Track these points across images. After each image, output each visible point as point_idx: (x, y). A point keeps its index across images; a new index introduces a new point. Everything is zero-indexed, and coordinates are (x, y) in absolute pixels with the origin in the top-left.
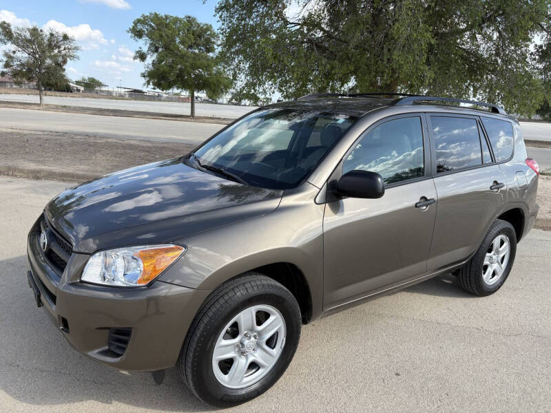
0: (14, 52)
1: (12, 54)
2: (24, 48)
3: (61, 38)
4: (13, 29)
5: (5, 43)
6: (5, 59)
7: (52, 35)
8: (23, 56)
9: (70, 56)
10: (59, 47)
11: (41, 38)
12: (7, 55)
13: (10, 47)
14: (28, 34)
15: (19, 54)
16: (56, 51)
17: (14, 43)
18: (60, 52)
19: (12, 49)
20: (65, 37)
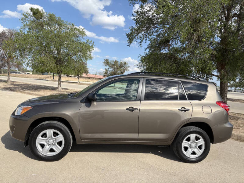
0: (108, 69)
1: (108, 70)
2: (112, 67)
3: (124, 64)
4: (109, 61)
5: (106, 66)
6: (105, 71)
7: (121, 63)
8: (111, 70)
9: (126, 70)
10: (123, 67)
11: (118, 64)
12: (106, 70)
13: (107, 67)
14: (113, 63)
15: (110, 69)
16: (122, 68)
17: (109, 66)
18: (123, 68)
19: (108, 68)
20: (125, 63)
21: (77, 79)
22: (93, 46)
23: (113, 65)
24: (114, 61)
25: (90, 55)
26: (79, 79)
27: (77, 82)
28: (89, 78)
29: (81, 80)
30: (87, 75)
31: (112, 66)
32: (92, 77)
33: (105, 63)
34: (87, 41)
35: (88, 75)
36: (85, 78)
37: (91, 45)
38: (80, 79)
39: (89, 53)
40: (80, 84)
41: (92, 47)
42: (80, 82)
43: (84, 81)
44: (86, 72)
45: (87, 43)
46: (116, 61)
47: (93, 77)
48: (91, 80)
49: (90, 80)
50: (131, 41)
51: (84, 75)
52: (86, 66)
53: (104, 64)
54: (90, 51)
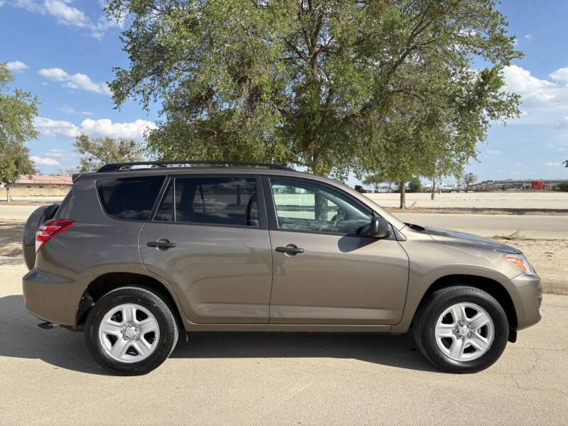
0: (90, 160)
1: (88, 162)
2: (99, 156)
3: (129, 145)
4: (90, 140)
5: (83, 153)
6: (81, 166)
7: (122, 143)
8: (99, 161)
10: (129, 152)
11: (113, 146)
12: (84, 162)
13: (88, 155)
14: (101, 145)
15: (94, 161)
16: (126, 156)
17: (91, 152)
18: (129, 156)
19: (89, 157)
20: (132, 144)
21: (5, 191)
22: (37, 106)
23: (101, 149)
24: (104, 139)
25: (30, 127)
26: (8, 189)
27: (6, 199)
28: (41, 186)
29: (16, 194)
30: (30, 178)
31: (99, 152)
32: (48, 182)
33: (79, 145)
34: (18, 95)
35: (37, 179)
36: (29, 186)
37: (29, 104)
38: (12, 190)
39: (26, 123)
40: (14, 203)
41: (33, 109)
42: (13, 198)
43: (25, 196)
44: (29, 170)
45: (18, 99)
46: (107, 140)
47: (52, 182)
48: (47, 190)
49: (44, 191)
50: (120, 97)
51: (23, 179)
52: (27, 157)
53: (76, 148)
54: (28, 119)
